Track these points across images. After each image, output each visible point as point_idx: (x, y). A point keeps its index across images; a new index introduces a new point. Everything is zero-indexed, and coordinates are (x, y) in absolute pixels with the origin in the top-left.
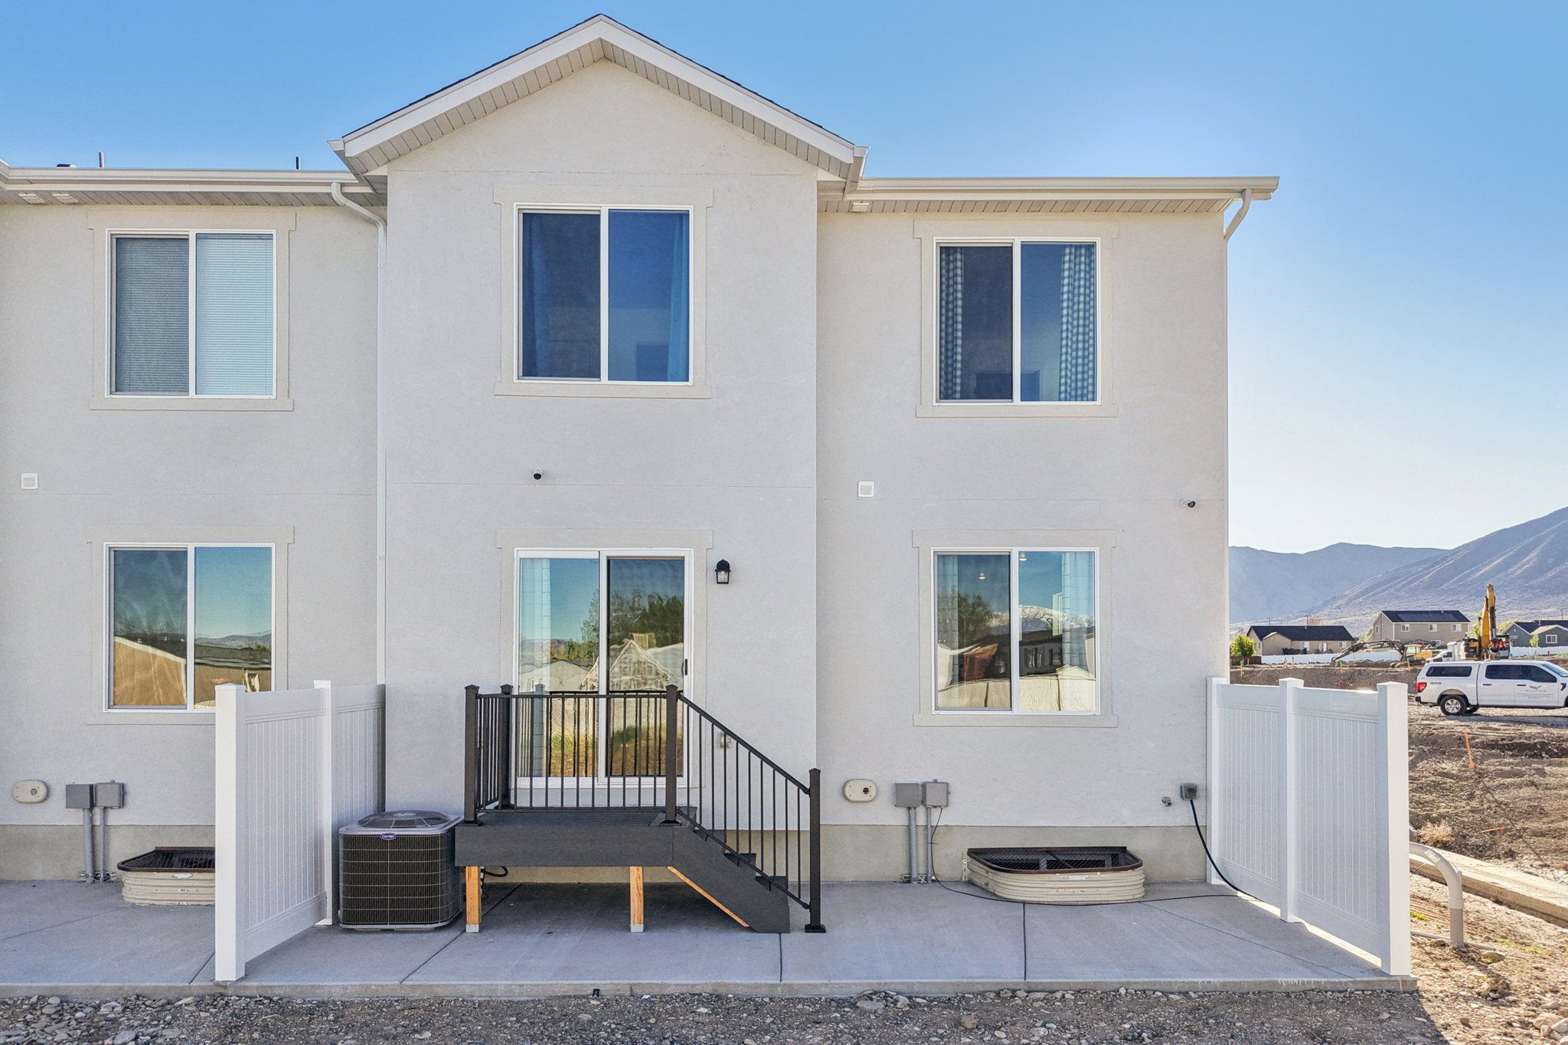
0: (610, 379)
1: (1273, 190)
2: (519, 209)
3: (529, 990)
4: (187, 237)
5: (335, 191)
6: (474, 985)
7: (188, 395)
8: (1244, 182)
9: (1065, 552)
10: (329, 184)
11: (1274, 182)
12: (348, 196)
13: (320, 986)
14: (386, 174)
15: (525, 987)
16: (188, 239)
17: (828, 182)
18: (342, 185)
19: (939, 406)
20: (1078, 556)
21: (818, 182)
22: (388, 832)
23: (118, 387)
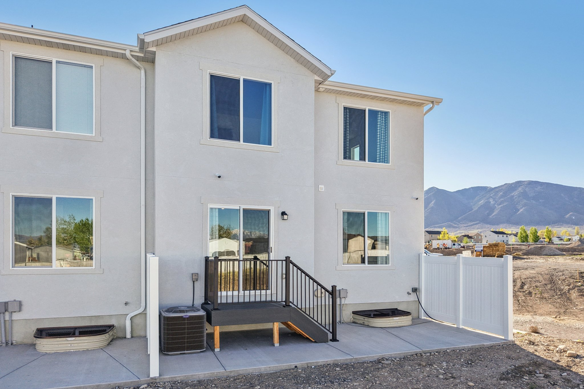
0: (244, 142)
1: (440, 103)
2: (209, 73)
3: (273, 369)
4: (51, 61)
5: (128, 54)
6: (253, 369)
7: (52, 130)
8: (434, 99)
9: (379, 212)
10: (125, 50)
11: (441, 100)
12: (132, 56)
13: (194, 375)
14: (155, 51)
15: (271, 368)
16: (52, 62)
17: (318, 80)
18: (131, 51)
19: (344, 161)
20: (382, 214)
21: (315, 80)
22: (186, 315)
23: (16, 123)
